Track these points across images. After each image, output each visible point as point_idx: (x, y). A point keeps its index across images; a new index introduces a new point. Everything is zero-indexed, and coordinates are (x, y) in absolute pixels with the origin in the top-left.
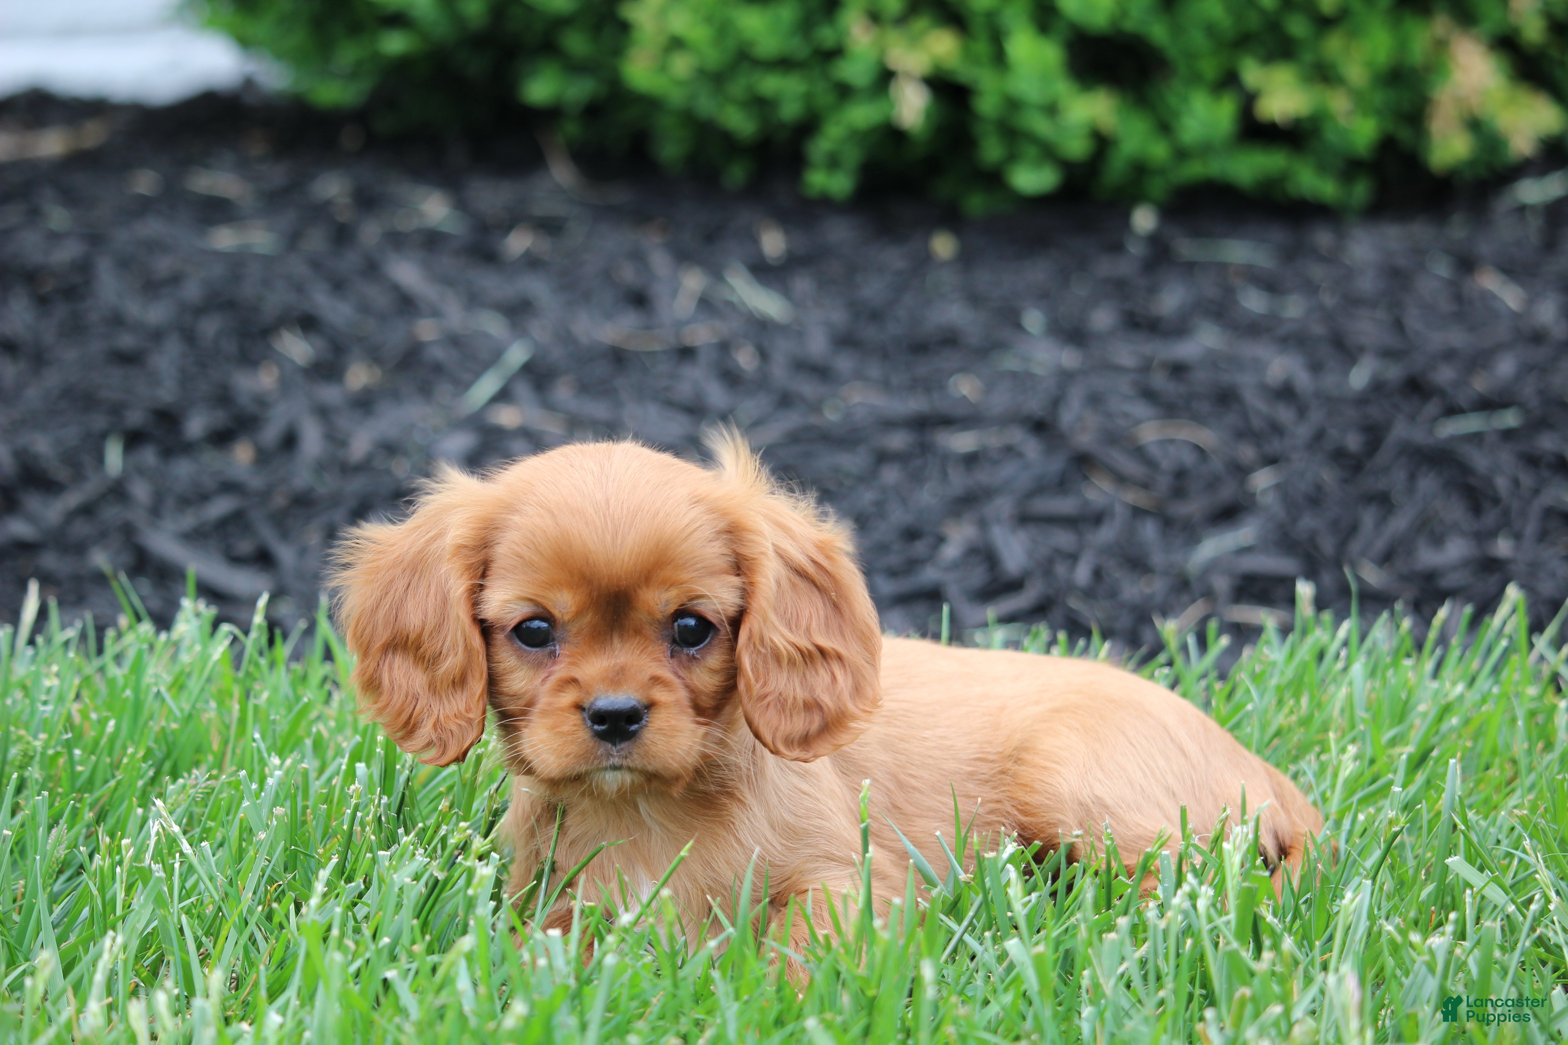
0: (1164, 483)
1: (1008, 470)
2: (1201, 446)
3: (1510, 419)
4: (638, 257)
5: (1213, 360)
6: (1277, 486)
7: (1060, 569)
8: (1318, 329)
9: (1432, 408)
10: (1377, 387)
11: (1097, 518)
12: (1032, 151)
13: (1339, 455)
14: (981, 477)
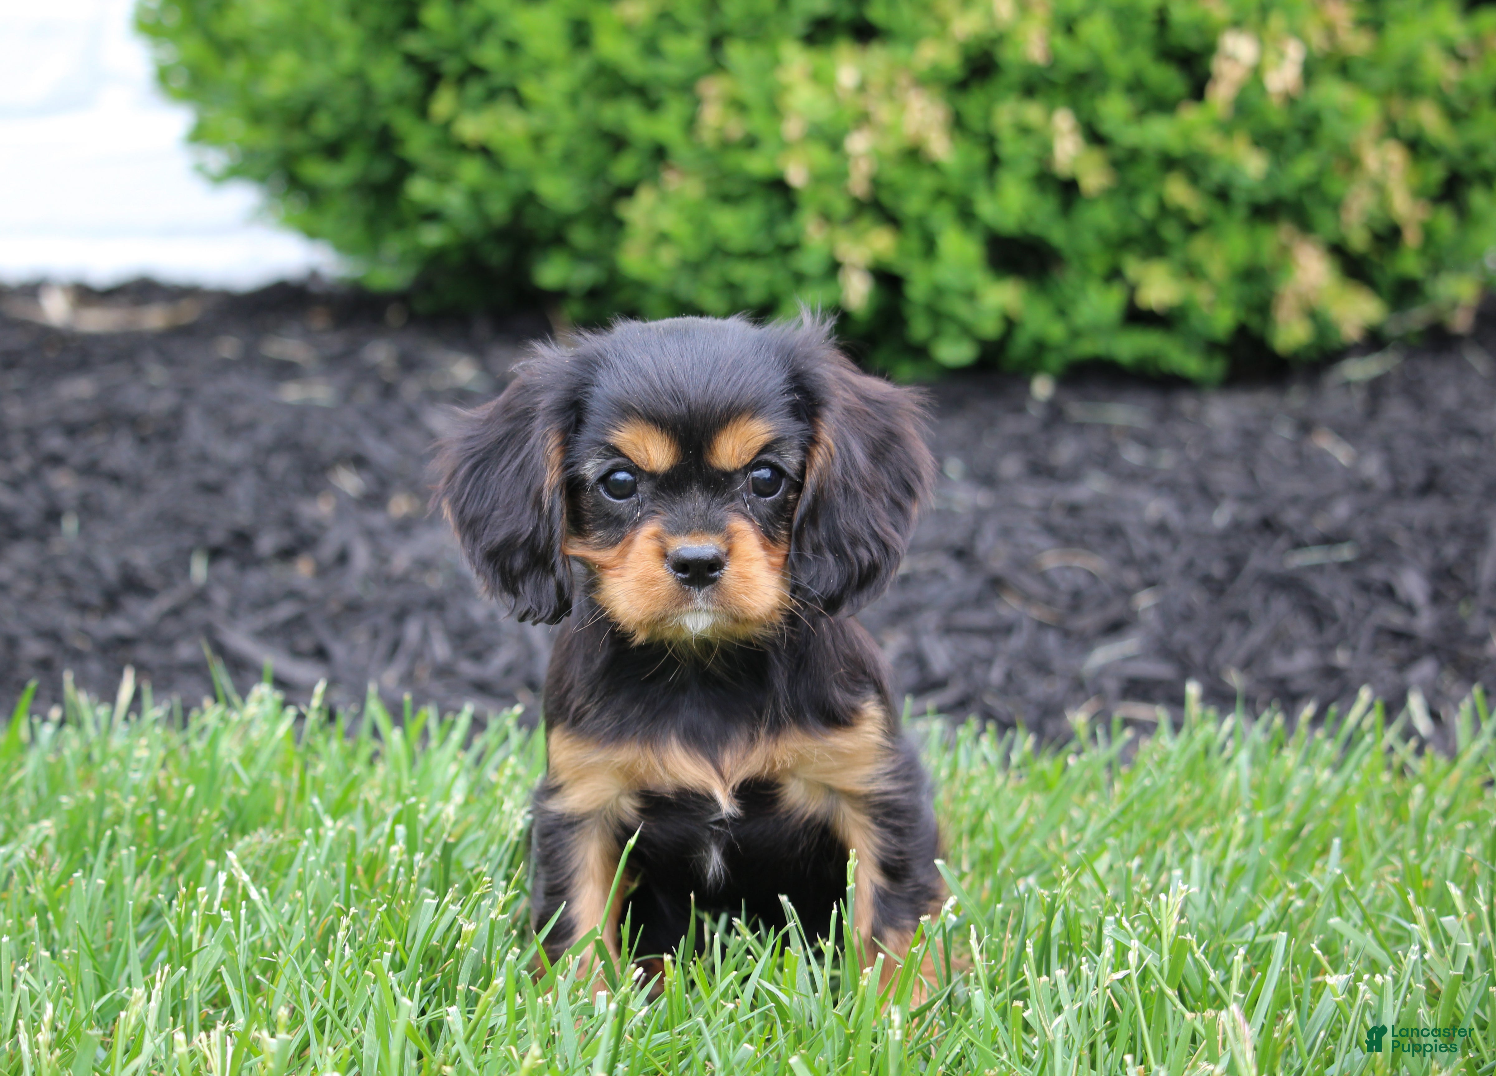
0: (1064, 600)
1: (934, 589)
2: (1093, 572)
3: (1346, 553)
5: (1100, 502)
6: (1157, 606)
7: (978, 672)
8: (1186, 478)
9: (1281, 543)
10: (1236, 526)
11: (1007, 629)
12: (952, 329)
13: (1206, 580)
14: (913, 595)
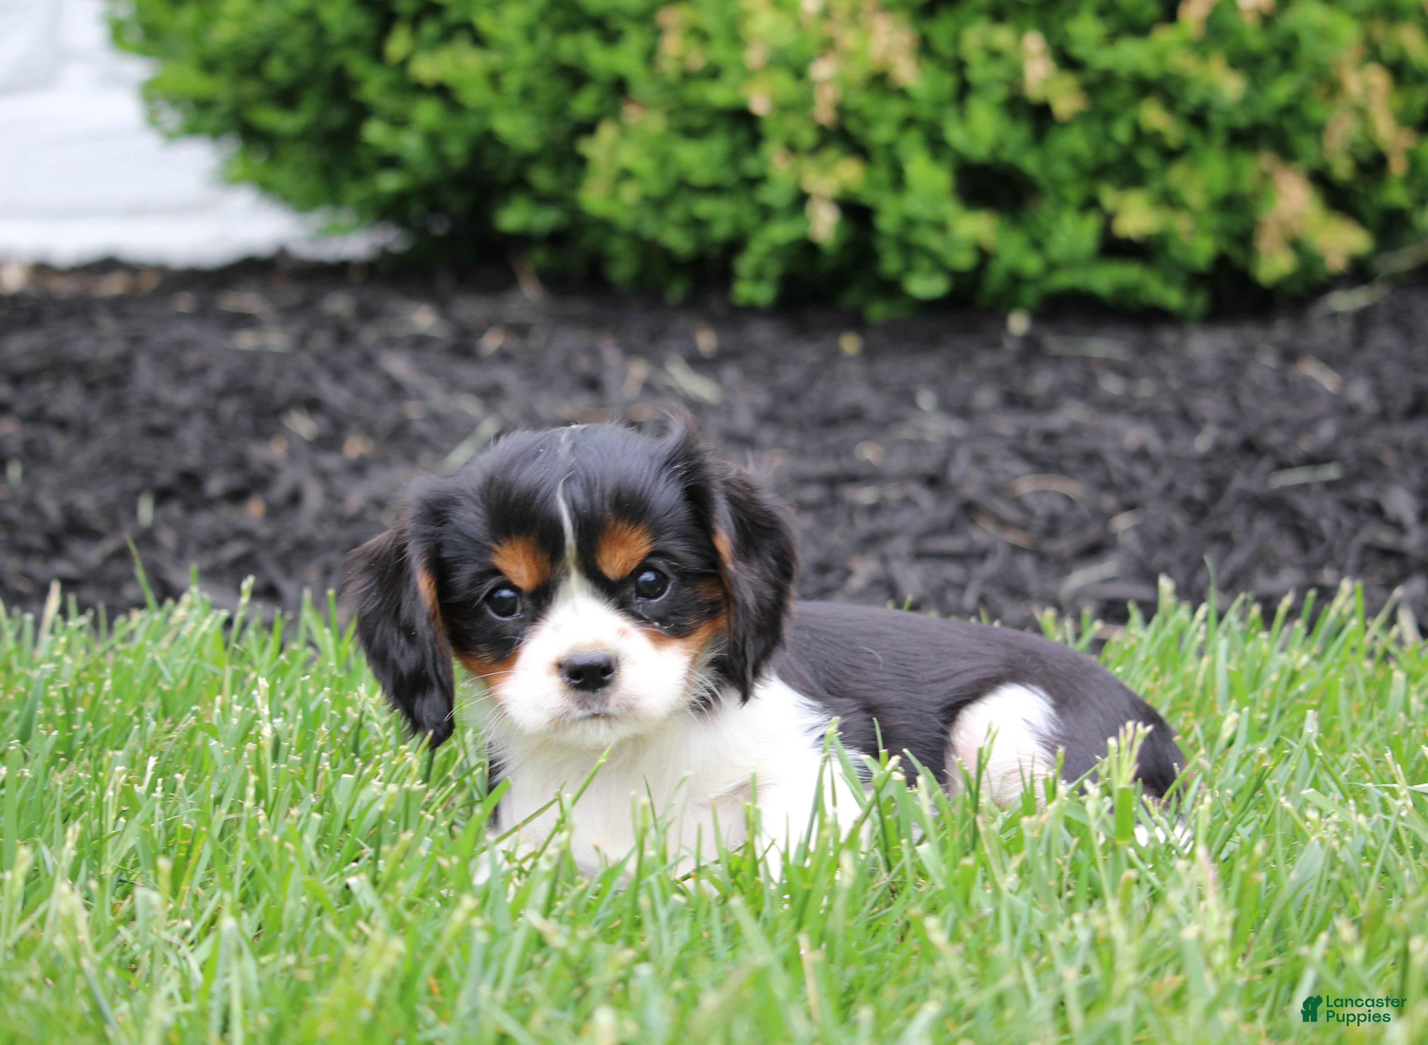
0: (1039, 525)
1: (905, 517)
2: (1070, 495)
3: (1331, 472)
4: (594, 352)
5: (1077, 429)
6: (1136, 528)
7: (951, 597)
8: (1167, 406)
9: (1266, 464)
10: (1219, 448)
11: (982, 555)
12: (924, 263)
13: (1188, 503)
14: (883, 522)
